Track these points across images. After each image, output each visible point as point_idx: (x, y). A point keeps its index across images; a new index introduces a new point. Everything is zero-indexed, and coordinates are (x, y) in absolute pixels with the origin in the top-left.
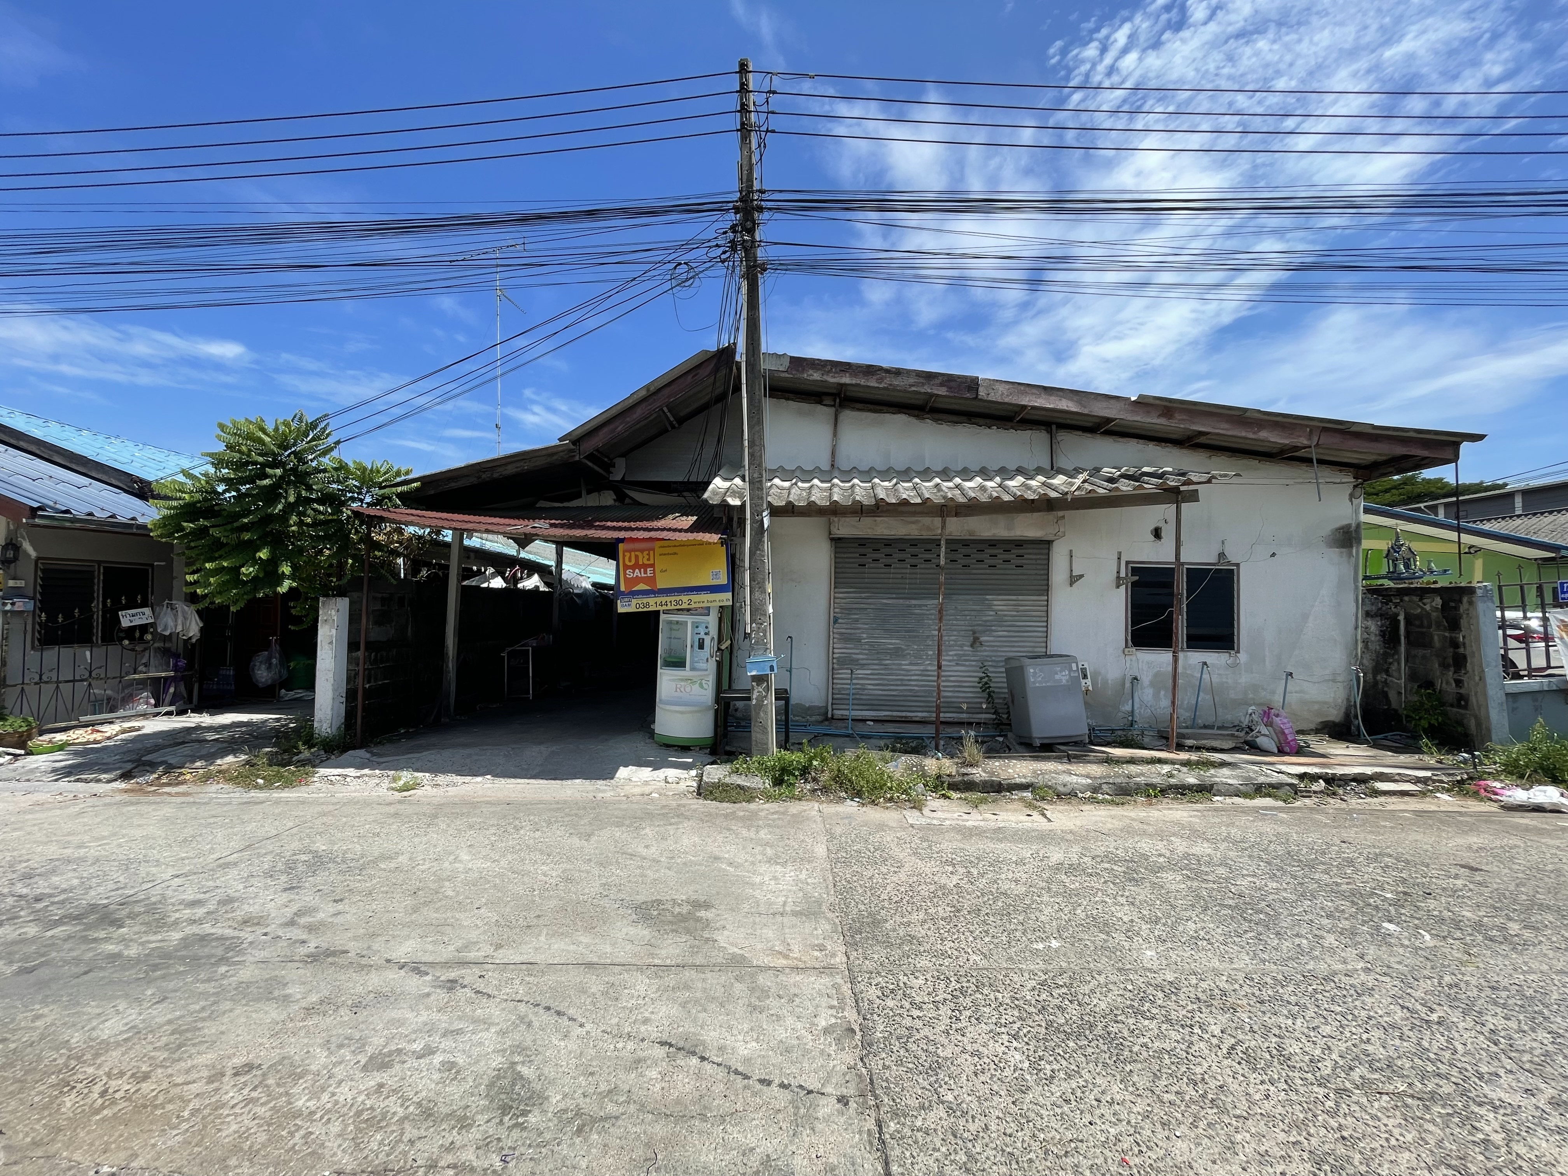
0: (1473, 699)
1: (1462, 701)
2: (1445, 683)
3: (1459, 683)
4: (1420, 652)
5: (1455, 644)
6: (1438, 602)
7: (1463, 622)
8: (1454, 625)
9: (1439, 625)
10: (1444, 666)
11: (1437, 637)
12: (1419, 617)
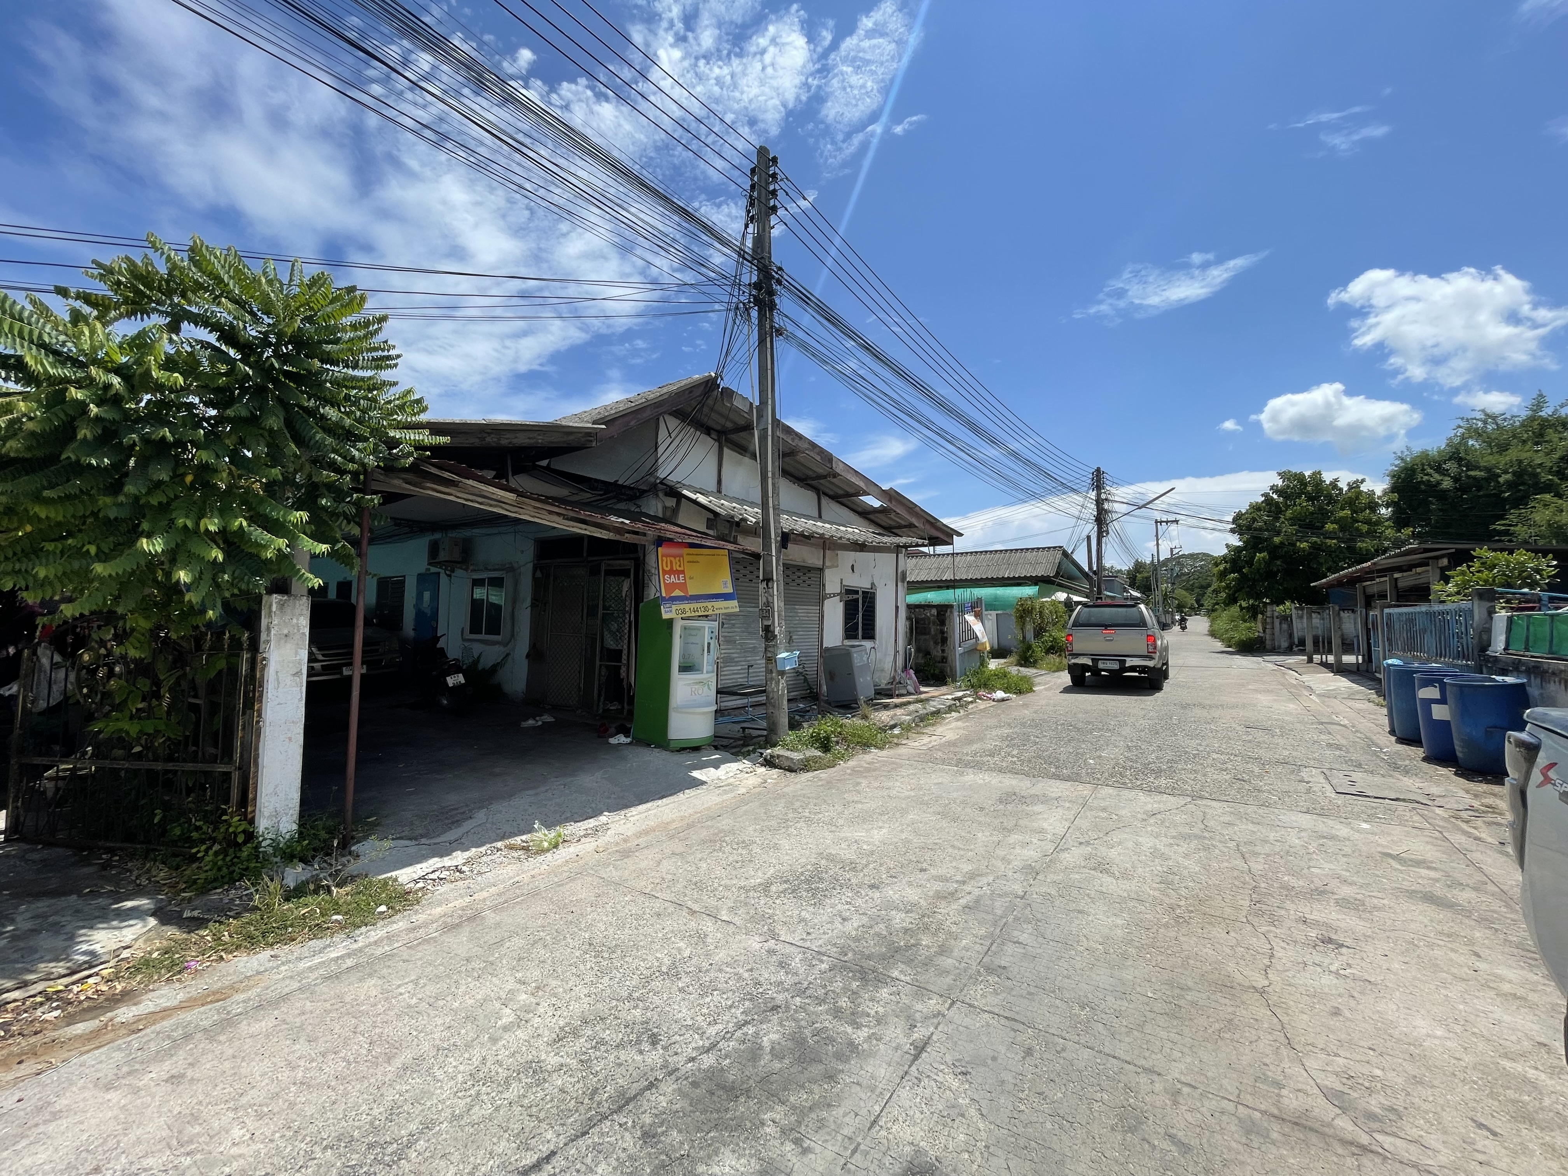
0: (949, 659)
1: (944, 660)
2: (937, 652)
3: (943, 651)
4: (923, 637)
5: (942, 632)
6: (934, 611)
7: (947, 622)
8: (943, 623)
9: (934, 623)
10: (936, 643)
11: (933, 629)
12: (923, 619)
